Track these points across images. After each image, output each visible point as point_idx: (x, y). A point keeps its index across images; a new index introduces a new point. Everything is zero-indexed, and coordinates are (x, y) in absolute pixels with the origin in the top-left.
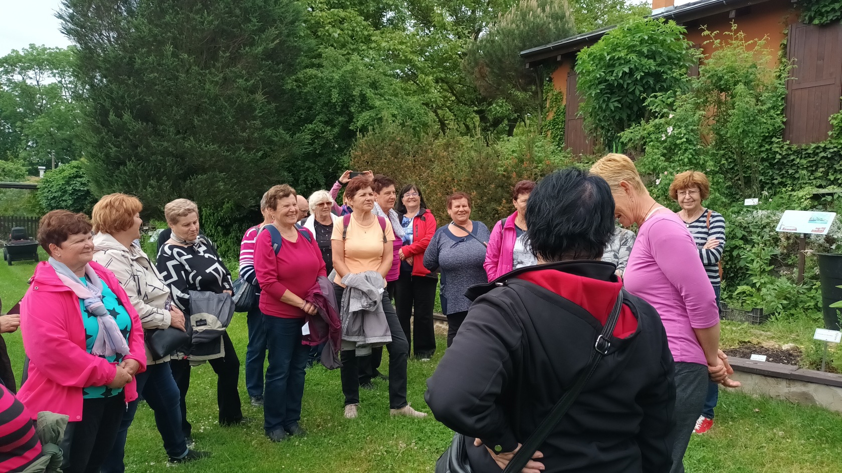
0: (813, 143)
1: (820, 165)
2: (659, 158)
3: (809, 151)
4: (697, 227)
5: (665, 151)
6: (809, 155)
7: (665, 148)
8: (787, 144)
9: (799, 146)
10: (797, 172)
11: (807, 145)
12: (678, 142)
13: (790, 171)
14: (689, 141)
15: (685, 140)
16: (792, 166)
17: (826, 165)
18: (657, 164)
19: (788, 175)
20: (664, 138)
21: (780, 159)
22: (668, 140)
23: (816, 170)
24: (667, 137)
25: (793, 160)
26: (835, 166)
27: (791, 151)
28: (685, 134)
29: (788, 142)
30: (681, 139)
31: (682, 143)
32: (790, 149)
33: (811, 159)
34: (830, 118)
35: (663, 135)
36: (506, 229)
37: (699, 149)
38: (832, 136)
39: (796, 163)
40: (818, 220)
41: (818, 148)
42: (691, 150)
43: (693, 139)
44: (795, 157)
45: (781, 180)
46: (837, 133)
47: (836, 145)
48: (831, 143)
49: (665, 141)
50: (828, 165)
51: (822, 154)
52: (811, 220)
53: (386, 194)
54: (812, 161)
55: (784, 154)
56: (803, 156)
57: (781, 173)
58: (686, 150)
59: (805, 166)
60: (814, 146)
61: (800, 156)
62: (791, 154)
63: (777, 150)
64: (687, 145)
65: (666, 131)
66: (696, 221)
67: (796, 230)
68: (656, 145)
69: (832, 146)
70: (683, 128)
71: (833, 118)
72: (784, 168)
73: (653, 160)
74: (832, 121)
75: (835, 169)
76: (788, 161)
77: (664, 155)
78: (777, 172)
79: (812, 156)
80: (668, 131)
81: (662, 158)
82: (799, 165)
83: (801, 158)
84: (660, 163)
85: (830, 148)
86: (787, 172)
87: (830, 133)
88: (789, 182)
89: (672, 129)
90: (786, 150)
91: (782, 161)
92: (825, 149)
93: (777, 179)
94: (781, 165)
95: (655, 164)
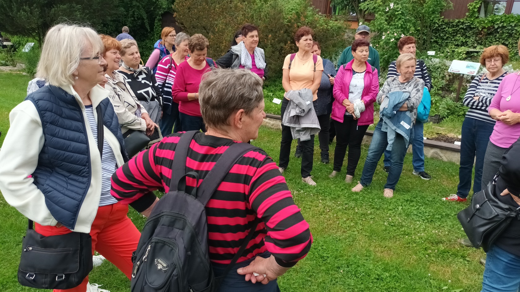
0: (457, 19)
1: (459, 33)
2: (384, 23)
3: (454, 24)
4: (495, 83)
5: (387, 18)
6: (453, 26)
7: (387, 16)
8: (442, 18)
9: (449, 20)
10: (445, 35)
11: (453, 20)
12: (397, 13)
13: (442, 35)
14: (402, 14)
15: (401, 12)
16: (443, 31)
17: (462, 33)
18: (383, 26)
19: (440, 37)
20: (387, 10)
21: (437, 27)
22: (390, 11)
23: (456, 35)
24: (390, 9)
25: (445, 28)
26: (466, 34)
27: (444, 22)
28: (400, 9)
29: (443, 17)
30: (398, 11)
31: (398, 14)
32: (443, 21)
33: (454, 29)
34: (468, 5)
35: (387, 8)
36: (346, 70)
37: (408, 19)
38: (467, 16)
39: (446, 30)
40: (471, 67)
41: (459, 22)
42: (403, 19)
43: (405, 12)
44: (445, 26)
45: (435, 40)
46: (471, 14)
47: (469, 21)
48: (467, 20)
49: (388, 12)
50: (463, 33)
51: (461, 26)
52: (468, 67)
53: (250, 37)
54: (454, 30)
55: (440, 24)
56: (450, 26)
57: (436, 35)
58: (400, 19)
59: (451, 33)
60: (457, 21)
61: (448, 26)
62: (443, 24)
63: (437, 21)
64: (401, 16)
65: (389, 5)
66: (496, 79)
67: (459, 72)
68: (382, 14)
69: (467, 22)
70: (400, 5)
71: (471, 5)
72: (439, 32)
73: (381, 24)
74: (470, 7)
75: (467, 35)
76: (441, 29)
77: (386, 20)
78: (434, 35)
79: (455, 27)
80: (391, 6)
81: (386, 23)
82: (447, 32)
83: (449, 28)
84: (385, 26)
85: (465, 23)
86: (440, 35)
87: (467, 14)
88: (440, 41)
89: (393, 5)
90: (441, 22)
91: (438, 28)
92: (463, 23)
93: (433, 39)
94: (437, 30)
95: (382, 26)
